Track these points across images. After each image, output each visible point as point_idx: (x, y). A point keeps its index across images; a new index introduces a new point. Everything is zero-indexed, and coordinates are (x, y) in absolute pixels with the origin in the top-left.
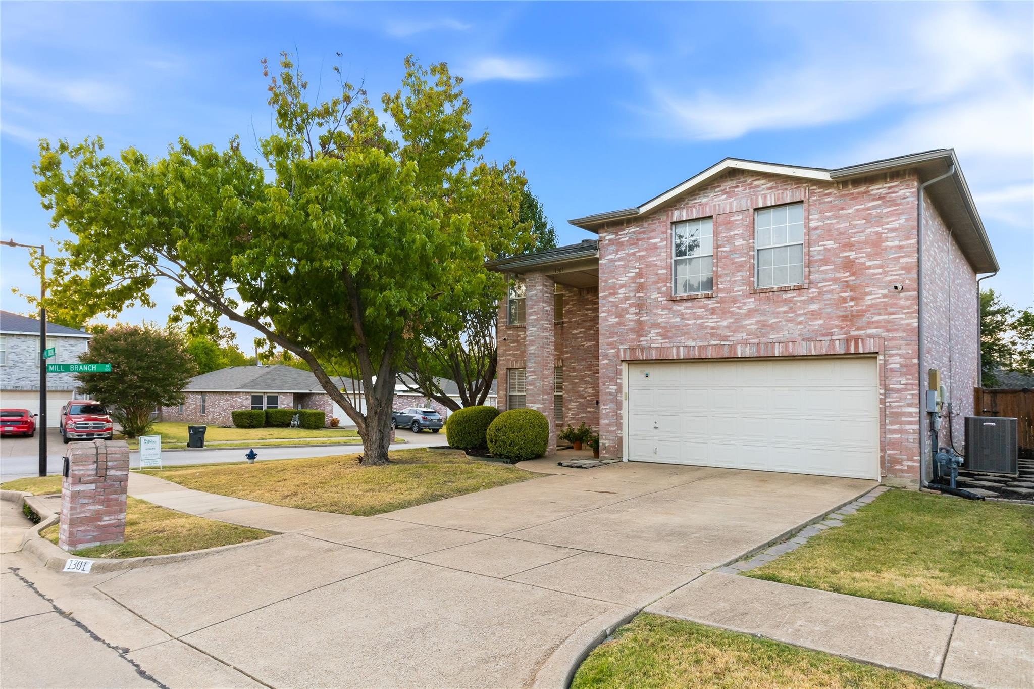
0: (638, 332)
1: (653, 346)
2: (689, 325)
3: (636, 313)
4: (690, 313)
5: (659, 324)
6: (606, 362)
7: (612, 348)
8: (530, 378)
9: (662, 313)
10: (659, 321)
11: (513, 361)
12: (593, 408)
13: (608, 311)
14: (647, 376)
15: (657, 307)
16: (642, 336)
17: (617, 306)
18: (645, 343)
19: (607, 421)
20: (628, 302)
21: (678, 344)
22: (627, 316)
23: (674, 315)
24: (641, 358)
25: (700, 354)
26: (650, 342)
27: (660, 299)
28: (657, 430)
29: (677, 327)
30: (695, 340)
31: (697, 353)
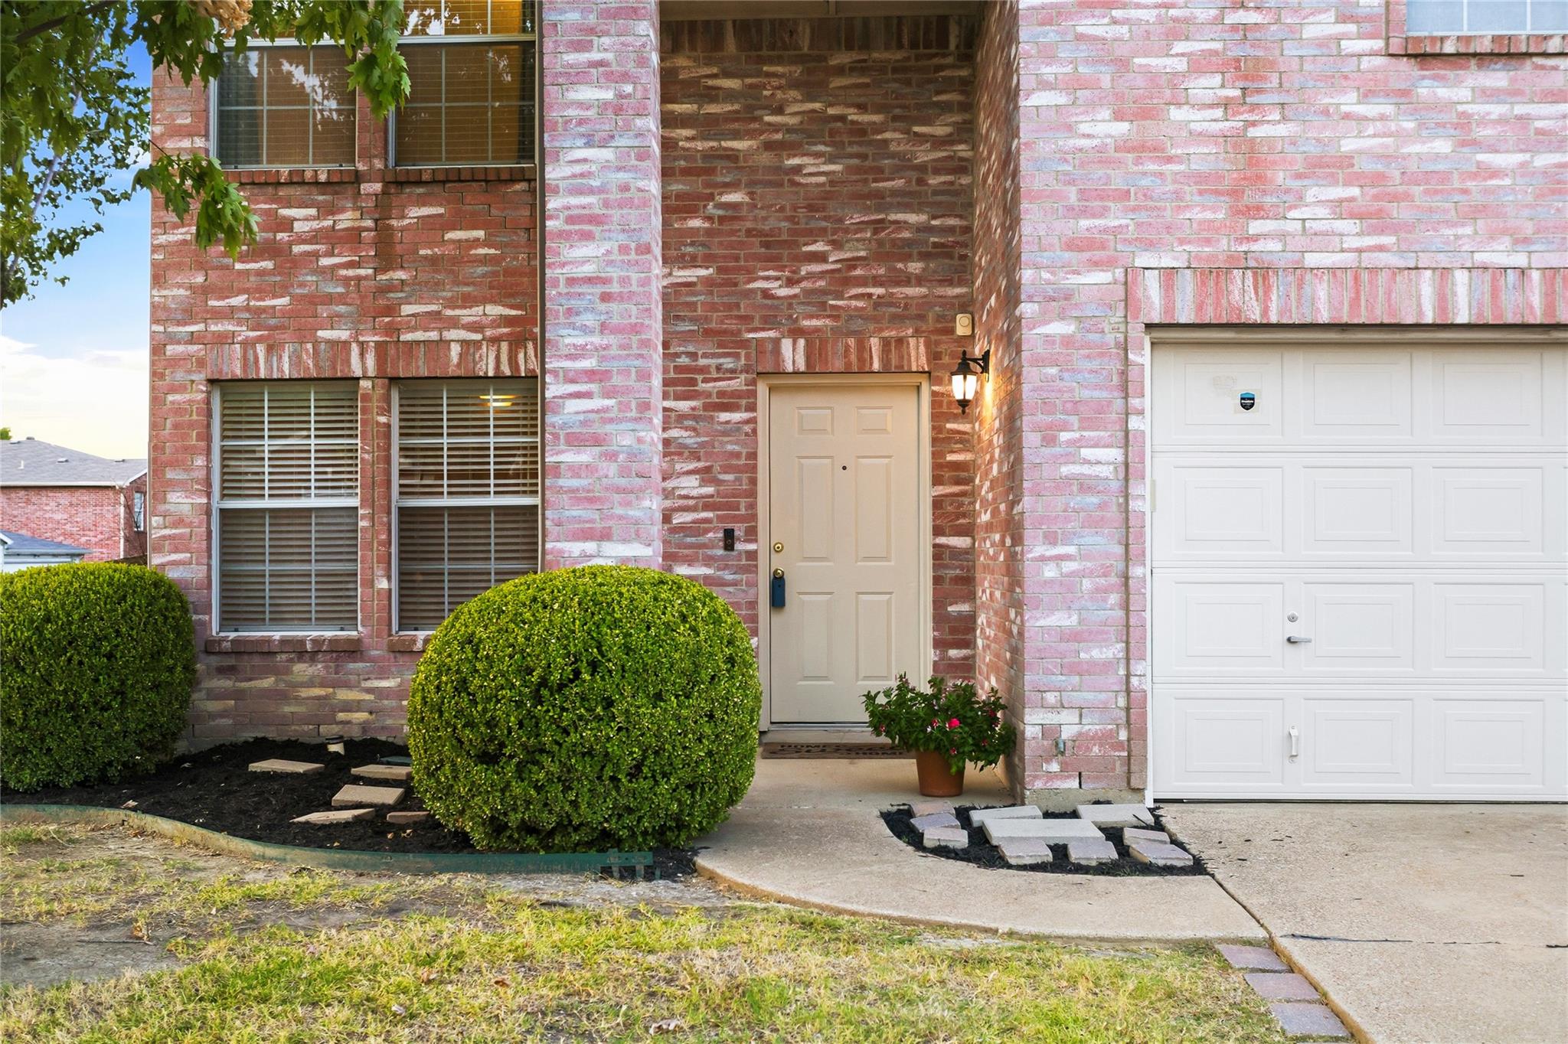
0: (1235, 193)
1: (1311, 260)
2: (1495, 173)
3: (1226, 104)
4: (1502, 121)
5: (1347, 160)
6: (1058, 328)
7: (1096, 265)
8: (573, 406)
9: (1361, 109)
10: (1348, 145)
11: (247, 344)
12: (708, 561)
13: (1074, 84)
14: (1247, 403)
15: (1335, 80)
16: (1256, 211)
17: (1122, 64)
18: (1274, 246)
19: (1064, 620)
20: (1180, 47)
21: (1443, 260)
22: (1176, 114)
23: (1421, 125)
24: (1256, 317)
25: (1550, 306)
26: (1301, 242)
27: (1350, 46)
28: (1300, 651)
29: (1434, 180)
30: (1526, 241)
31: (1536, 300)
